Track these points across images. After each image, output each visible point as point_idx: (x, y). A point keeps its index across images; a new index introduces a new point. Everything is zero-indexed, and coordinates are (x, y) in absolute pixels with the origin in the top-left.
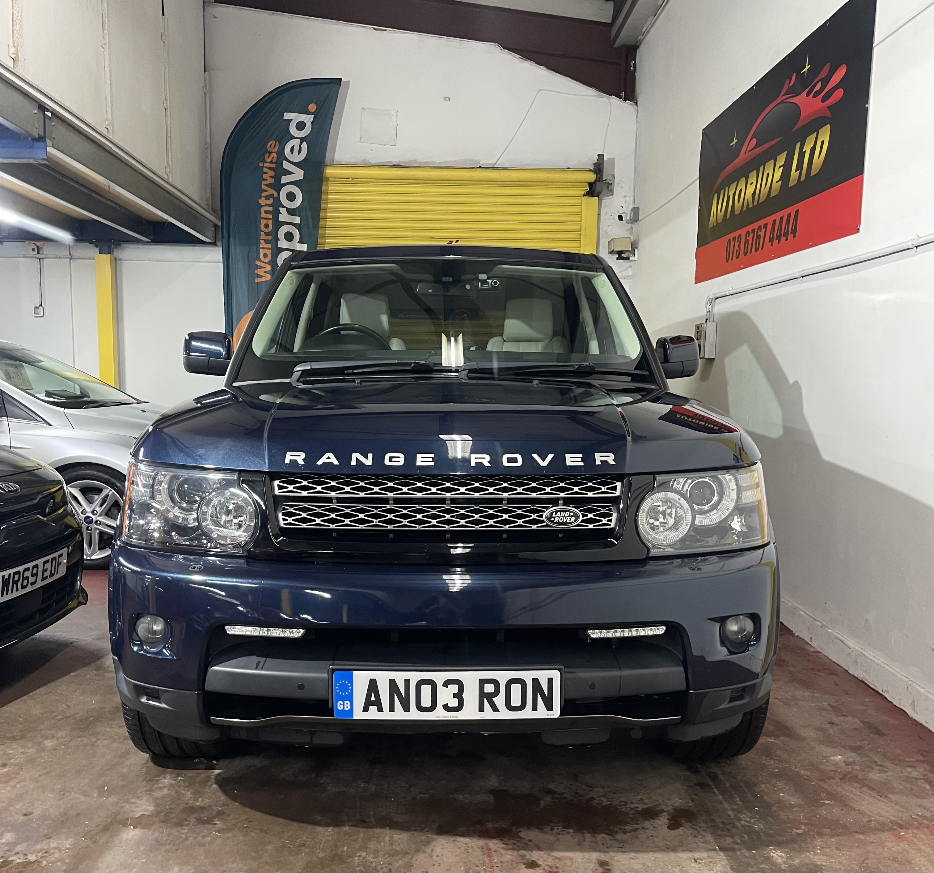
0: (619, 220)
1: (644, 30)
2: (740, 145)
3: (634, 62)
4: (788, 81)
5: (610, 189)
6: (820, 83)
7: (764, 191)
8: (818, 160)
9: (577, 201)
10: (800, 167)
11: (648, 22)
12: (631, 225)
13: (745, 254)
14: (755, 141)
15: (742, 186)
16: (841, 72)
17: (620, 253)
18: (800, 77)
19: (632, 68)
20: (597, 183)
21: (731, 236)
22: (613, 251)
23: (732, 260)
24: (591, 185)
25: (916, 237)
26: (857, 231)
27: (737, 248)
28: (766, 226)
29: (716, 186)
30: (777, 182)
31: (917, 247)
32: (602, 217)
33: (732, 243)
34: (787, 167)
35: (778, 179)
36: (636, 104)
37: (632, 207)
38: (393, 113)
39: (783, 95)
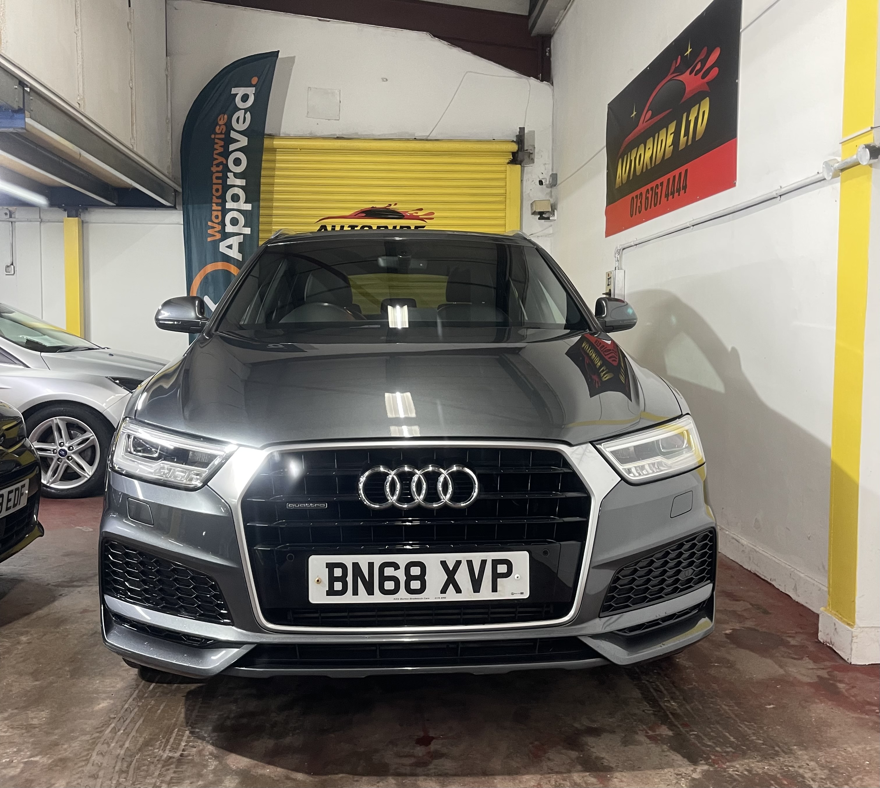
0: (540, 184)
1: (556, 22)
2: (638, 116)
3: (549, 49)
5: (531, 157)
6: (700, 63)
7: (660, 155)
9: (503, 168)
10: (687, 133)
11: (560, 15)
12: (550, 189)
13: (646, 209)
14: (650, 112)
15: (641, 151)
17: (541, 213)
18: (684, 58)
19: (547, 54)
20: (519, 152)
21: (634, 194)
22: (535, 212)
24: (514, 154)
25: (779, 188)
26: (734, 185)
27: (639, 204)
28: (662, 184)
30: (669, 147)
31: (780, 196)
32: (524, 183)
33: (635, 200)
34: (677, 133)
35: (671, 144)
36: (552, 84)
37: (551, 173)
38: (336, 91)
39: (673, 73)
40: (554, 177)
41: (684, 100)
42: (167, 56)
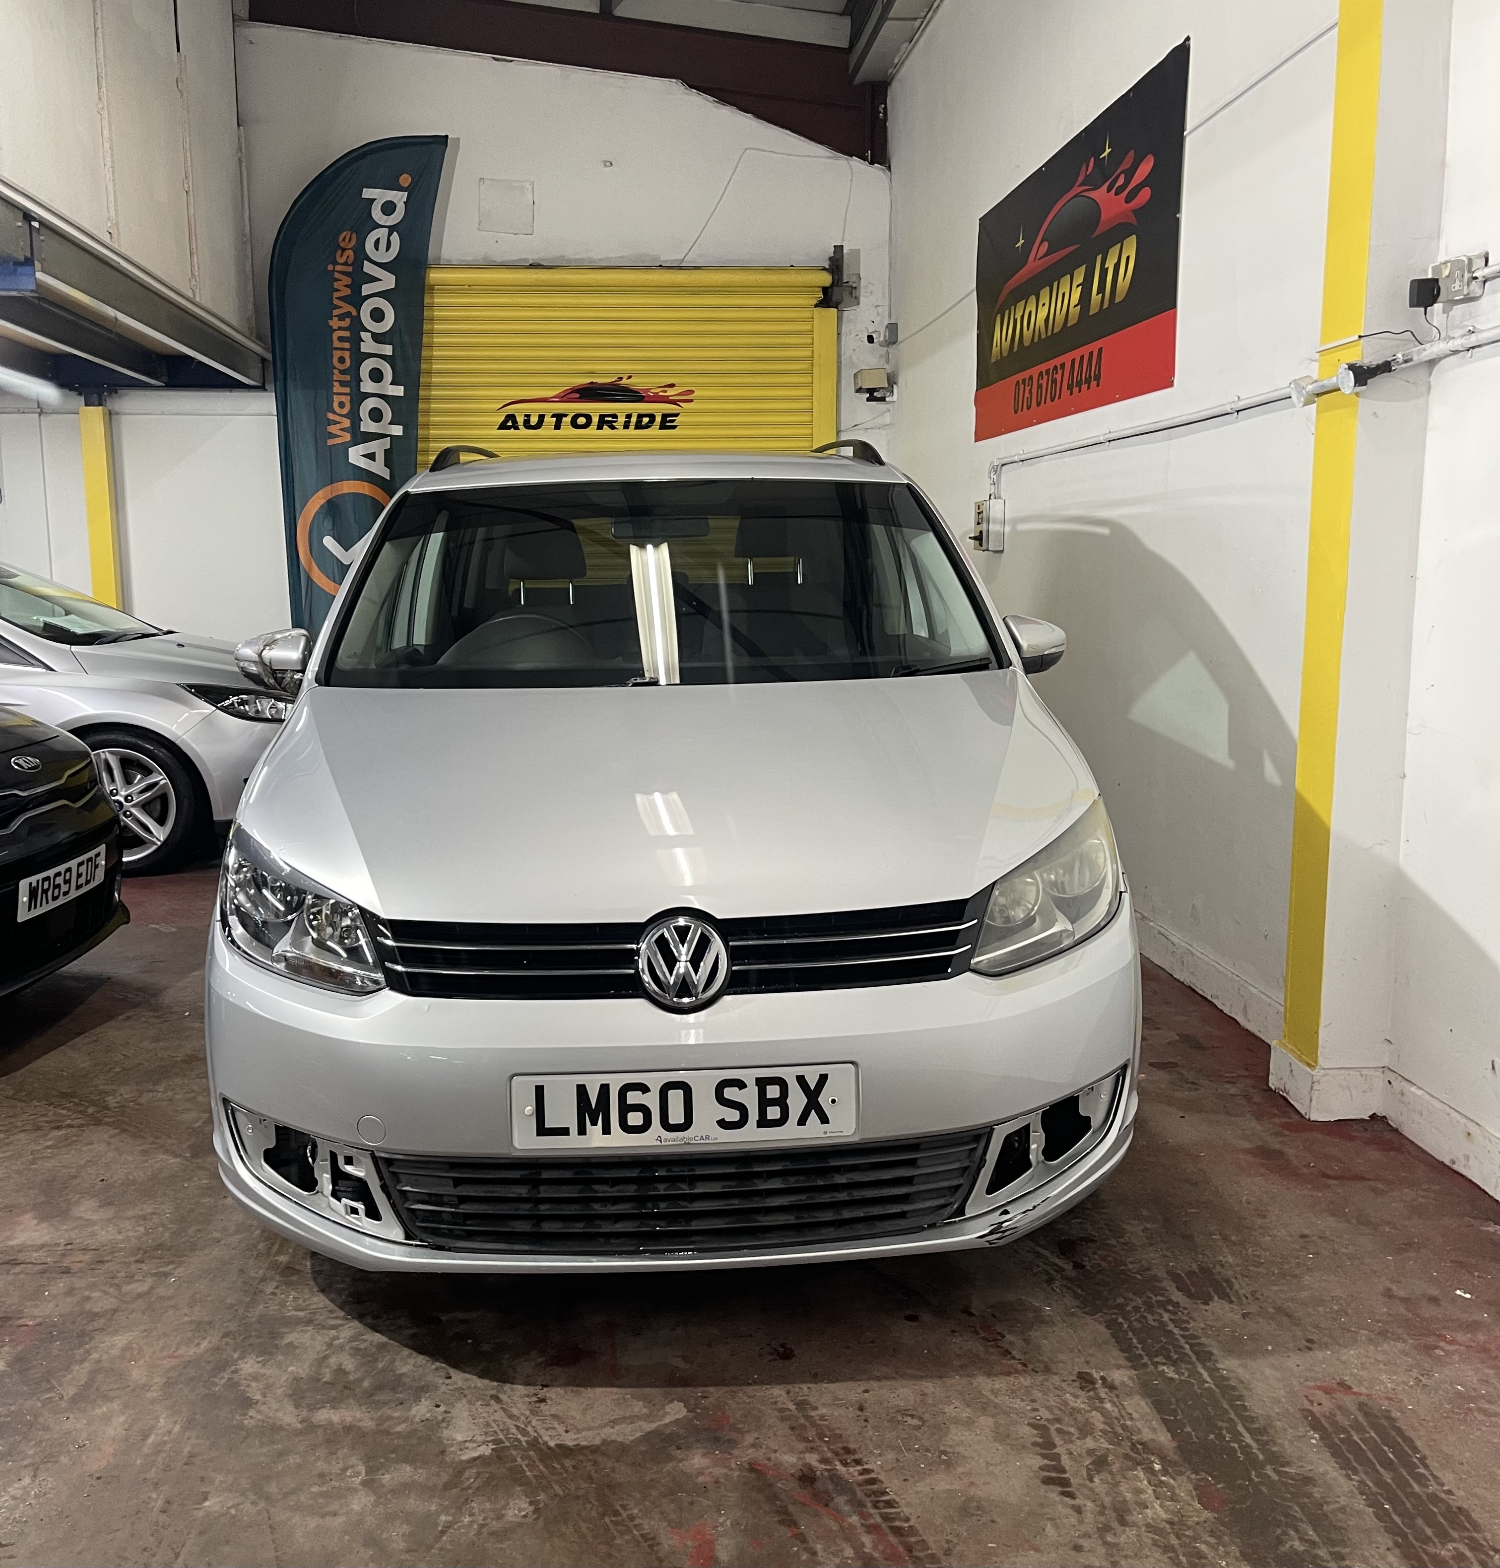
0: (869, 342)
1: (896, 61)
2: (1028, 247)
3: (883, 106)
4: (1084, 166)
5: (854, 295)
6: (1123, 176)
7: (1060, 318)
8: (1124, 282)
9: (808, 314)
10: (1101, 289)
11: (903, 50)
12: (886, 349)
13: (1039, 404)
14: (1046, 244)
15: (1031, 307)
16: (1146, 167)
17: (871, 391)
18: (1099, 162)
19: (881, 115)
20: (835, 288)
21: (1019, 377)
22: (861, 388)
23: (1022, 410)
24: (825, 290)
25: (1236, 399)
26: (1171, 384)
27: (1027, 395)
28: (1063, 366)
29: (1000, 302)
30: (1075, 306)
31: (1238, 411)
32: (843, 337)
33: (1022, 387)
34: (1086, 286)
35: (1077, 303)
36: (889, 168)
37: (886, 322)
38: (528, 186)
39: (1079, 186)
40: (893, 328)
41: (1097, 232)
42: (238, 125)
